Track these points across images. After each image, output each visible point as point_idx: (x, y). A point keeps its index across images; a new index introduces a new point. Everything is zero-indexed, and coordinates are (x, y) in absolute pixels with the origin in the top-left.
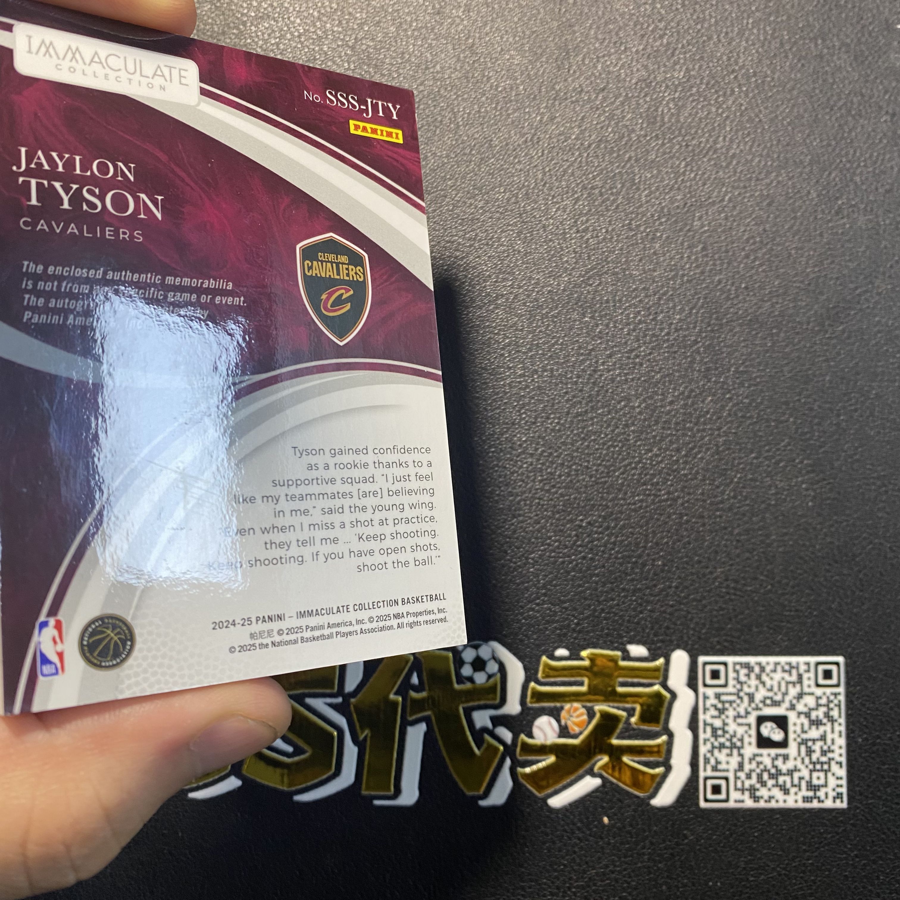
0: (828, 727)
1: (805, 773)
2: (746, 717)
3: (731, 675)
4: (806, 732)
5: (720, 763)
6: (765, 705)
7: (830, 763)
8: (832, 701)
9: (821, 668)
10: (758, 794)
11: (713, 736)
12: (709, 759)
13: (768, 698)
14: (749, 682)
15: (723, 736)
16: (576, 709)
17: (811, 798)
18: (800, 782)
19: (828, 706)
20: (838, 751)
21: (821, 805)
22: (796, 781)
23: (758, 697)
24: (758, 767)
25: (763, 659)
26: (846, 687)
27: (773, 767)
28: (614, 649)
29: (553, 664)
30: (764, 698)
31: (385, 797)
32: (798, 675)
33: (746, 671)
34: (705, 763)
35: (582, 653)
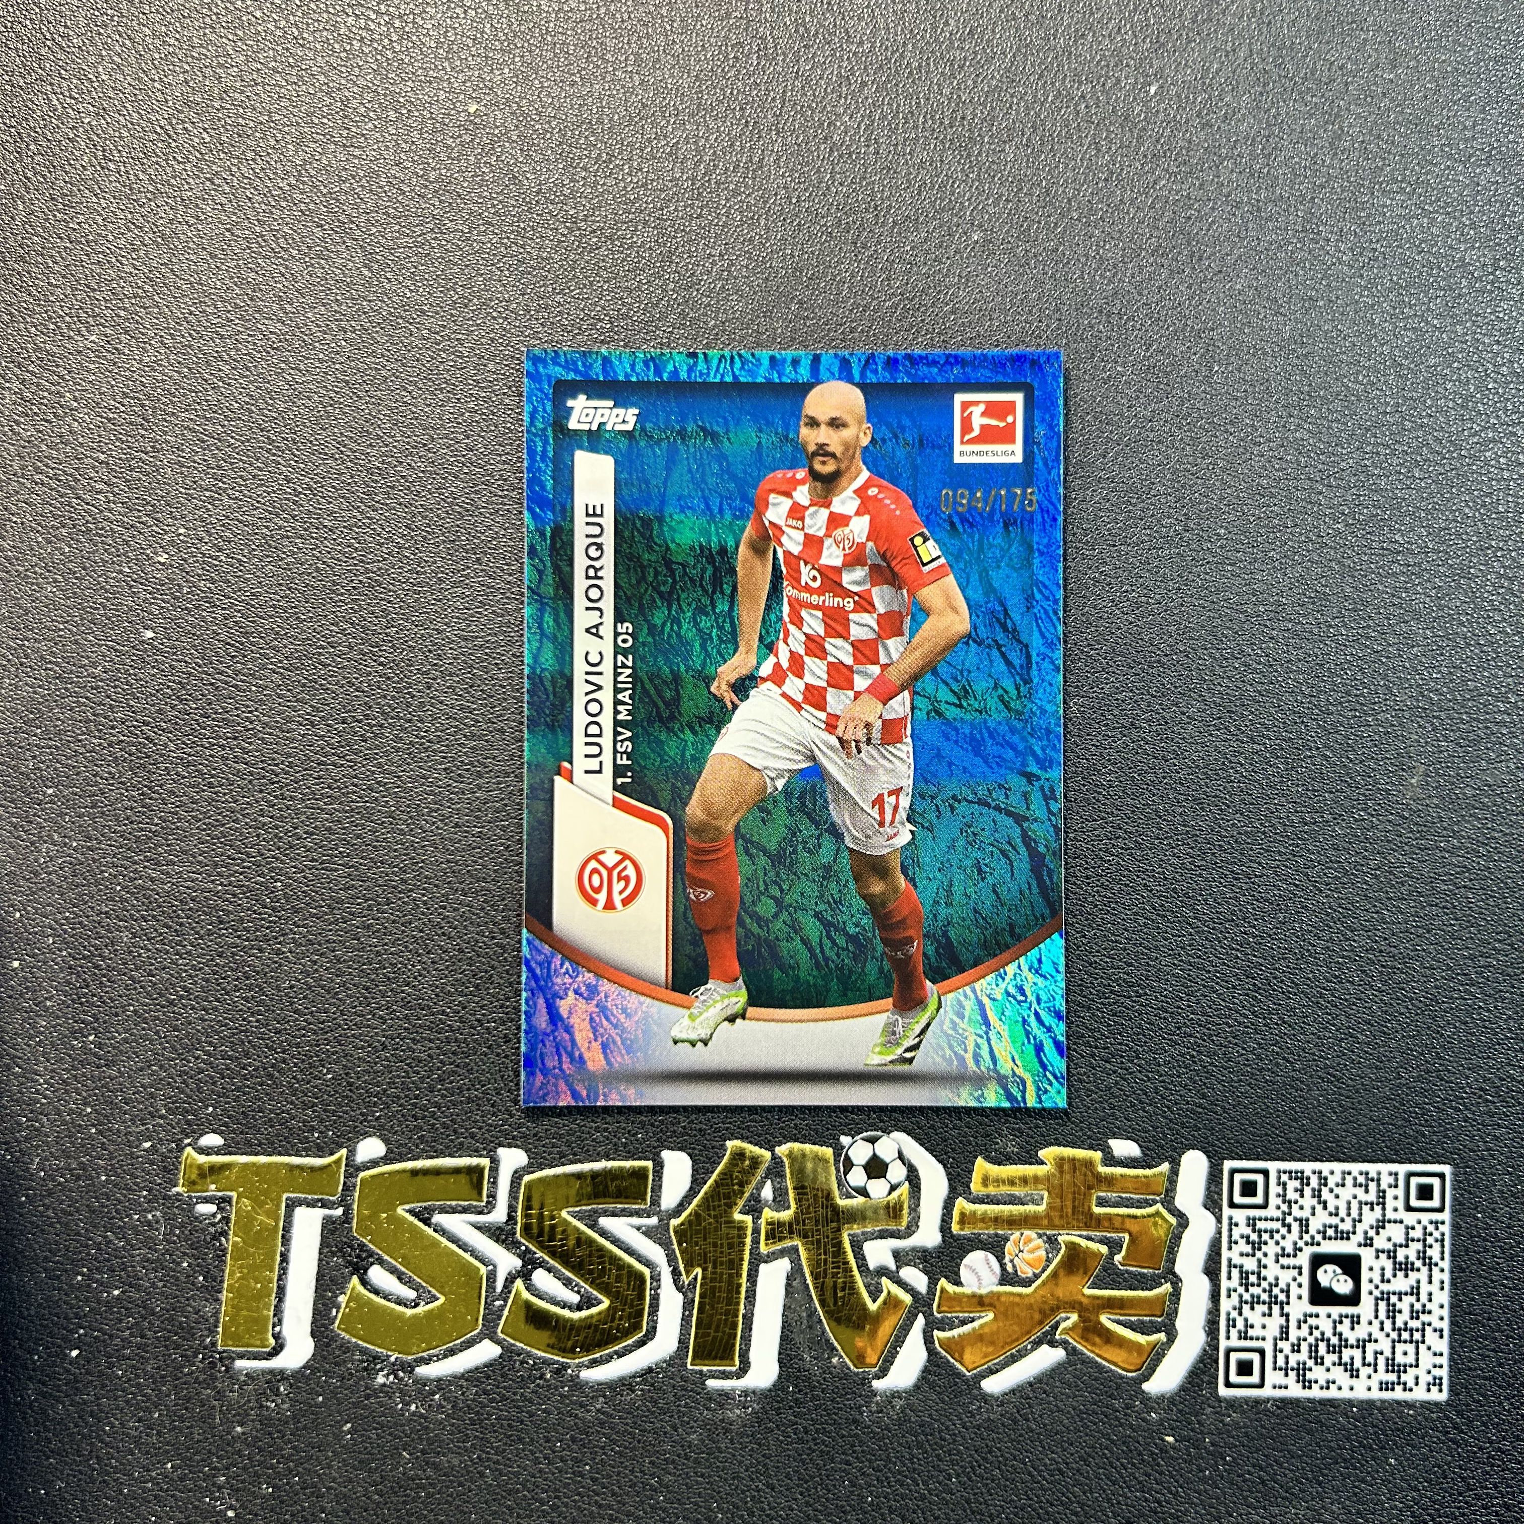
0: (1423, 1275)
1: (1385, 1345)
2: (1295, 1256)
3: (1274, 1189)
4: (1389, 1281)
5: (1252, 1327)
6: (1324, 1238)
7: (1423, 1330)
8: (1431, 1234)
9: (1414, 1181)
10: (1309, 1375)
11: (1241, 1285)
12: (1234, 1320)
13: (1331, 1226)
14: (1301, 1202)
15: (1259, 1285)
17: (1393, 1384)
18: (1376, 1359)
19: (1425, 1240)
20: (1437, 1312)
21: (1407, 1396)
22: (1370, 1358)
23: (1315, 1225)
24: (1311, 1334)
25: (1325, 1167)
26: (1453, 1212)
27: (1334, 1335)
28: (1091, 1148)
29: (995, 1170)
30: (1325, 1226)
31: (725, 1376)
32: (1379, 1191)
33: (1297, 1184)
34: (1228, 1326)
35: (1042, 1154)
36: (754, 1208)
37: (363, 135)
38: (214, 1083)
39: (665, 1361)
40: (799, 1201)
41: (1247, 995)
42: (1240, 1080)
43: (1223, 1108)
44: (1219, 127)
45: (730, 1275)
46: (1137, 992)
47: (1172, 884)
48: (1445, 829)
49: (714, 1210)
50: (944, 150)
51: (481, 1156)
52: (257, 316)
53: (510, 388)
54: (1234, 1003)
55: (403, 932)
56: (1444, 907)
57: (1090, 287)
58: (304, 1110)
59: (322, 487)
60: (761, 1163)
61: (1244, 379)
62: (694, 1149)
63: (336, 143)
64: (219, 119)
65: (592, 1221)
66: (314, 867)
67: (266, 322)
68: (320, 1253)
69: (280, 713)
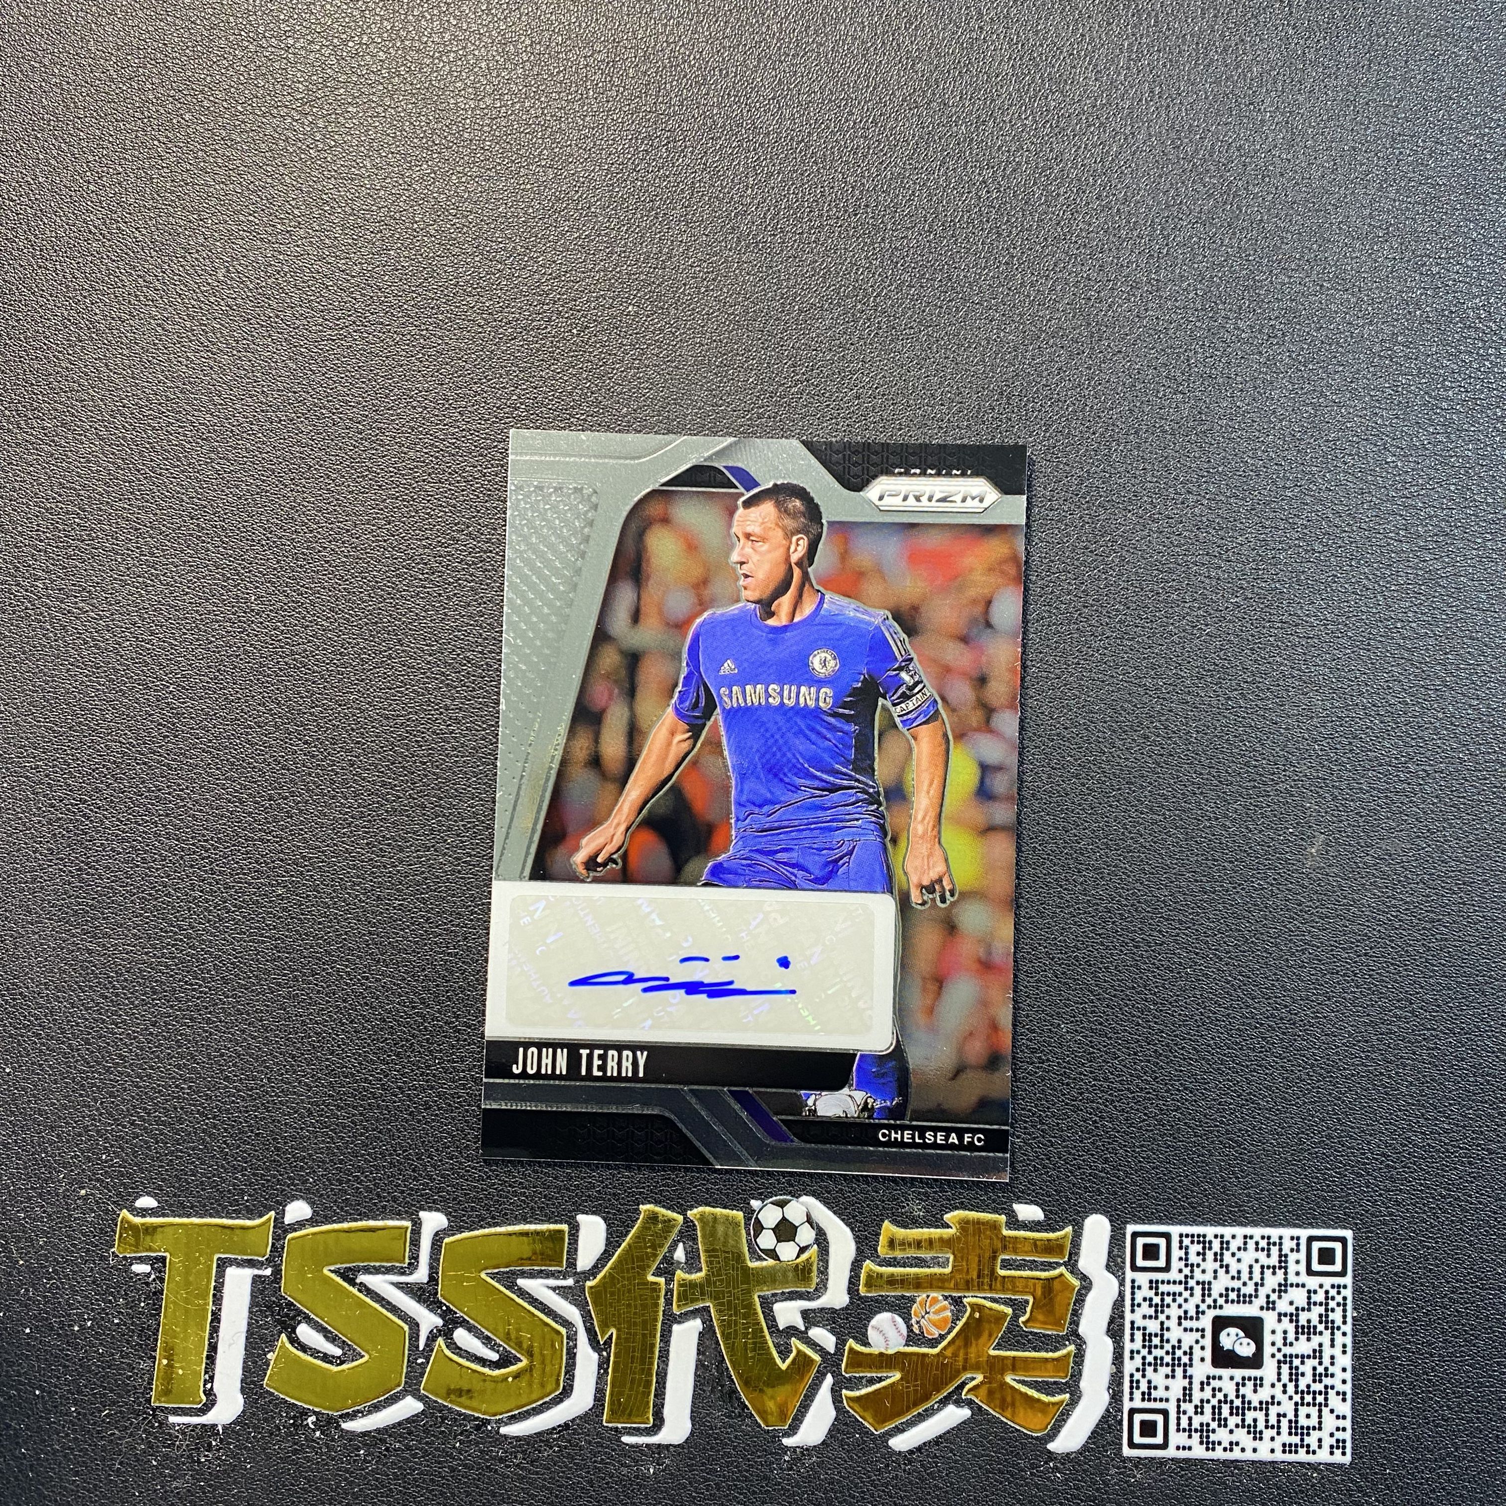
0: (1326, 1338)
1: (1288, 1407)
2: (1198, 1319)
3: (1176, 1253)
4: (1291, 1344)
5: (1156, 1388)
6: (1227, 1302)
7: (1326, 1393)
8: (1333, 1298)
9: (1316, 1246)
10: (1213, 1437)
11: (1144, 1347)
12: (1138, 1382)
13: (1233, 1290)
14: (1203, 1265)
15: (1162, 1347)
16: (935, 1301)
17: (1296, 1445)
18: (1279, 1421)
19: (1327, 1304)
20: (1340, 1375)
21: (1311, 1458)
22: (1273, 1420)
23: (1217, 1288)
24: (1214, 1396)
25: (1227, 1231)
26: (1354, 1277)
27: (1237, 1397)
28: (995, 1211)
29: (901, 1233)
30: (1227, 1289)
31: (637, 1432)
32: (1280, 1256)
33: (1199, 1248)
34: (1131, 1388)
35: (947, 1217)
36: (667, 1269)
37: (288, 232)
38: (149, 1148)
39: (580, 1417)
40: (709, 1263)
41: (1149, 1061)
42: (1142, 1146)
43: (1125, 1171)
44: (1118, 210)
45: (644, 1335)
46: (1040, 1058)
47: (1073, 952)
48: (1345, 897)
49: (628, 1272)
50: (848, 237)
51: (403, 1219)
52: (186, 407)
53: (429, 474)
54: (1135, 1070)
55: (328, 1002)
56: (1345, 975)
57: (992, 370)
58: (234, 1173)
59: (250, 571)
60: (674, 1226)
61: (1142, 458)
62: (608, 1213)
63: (262, 240)
64: (151, 219)
65: (509, 1280)
66: (241, 939)
67: (196, 413)
68: (250, 1312)
69: (209, 790)
